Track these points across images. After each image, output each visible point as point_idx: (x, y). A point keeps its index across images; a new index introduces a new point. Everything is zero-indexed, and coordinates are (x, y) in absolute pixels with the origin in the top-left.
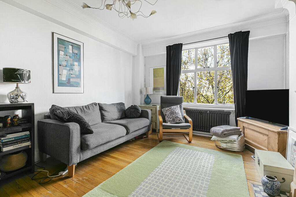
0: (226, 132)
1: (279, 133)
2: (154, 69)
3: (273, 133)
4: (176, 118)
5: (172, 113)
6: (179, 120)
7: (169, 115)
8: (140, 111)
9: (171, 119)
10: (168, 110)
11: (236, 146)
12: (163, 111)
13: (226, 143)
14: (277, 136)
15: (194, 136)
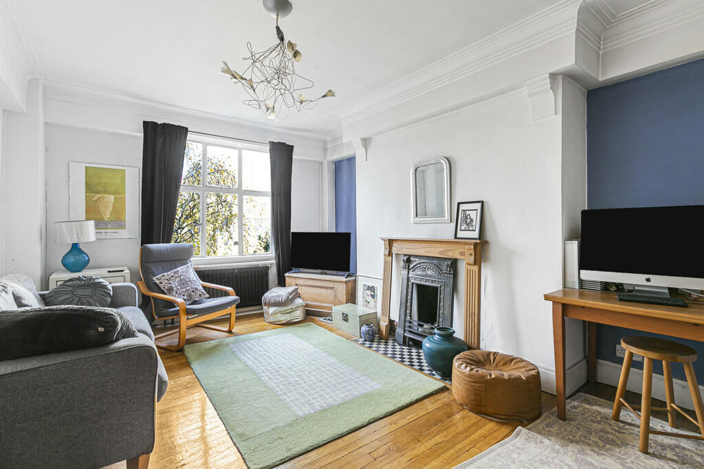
0: (290, 297)
1: (346, 282)
2: (86, 167)
3: (341, 284)
4: (193, 291)
5: (184, 283)
6: (200, 295)
7: (179, 287)
8: (111, 289)
9: (184, 295)
10: (172, 276)
11: (299, 314)
12: (158, 282)
13: (289, 313)
14: (344, 286)
15: (238, 318)
